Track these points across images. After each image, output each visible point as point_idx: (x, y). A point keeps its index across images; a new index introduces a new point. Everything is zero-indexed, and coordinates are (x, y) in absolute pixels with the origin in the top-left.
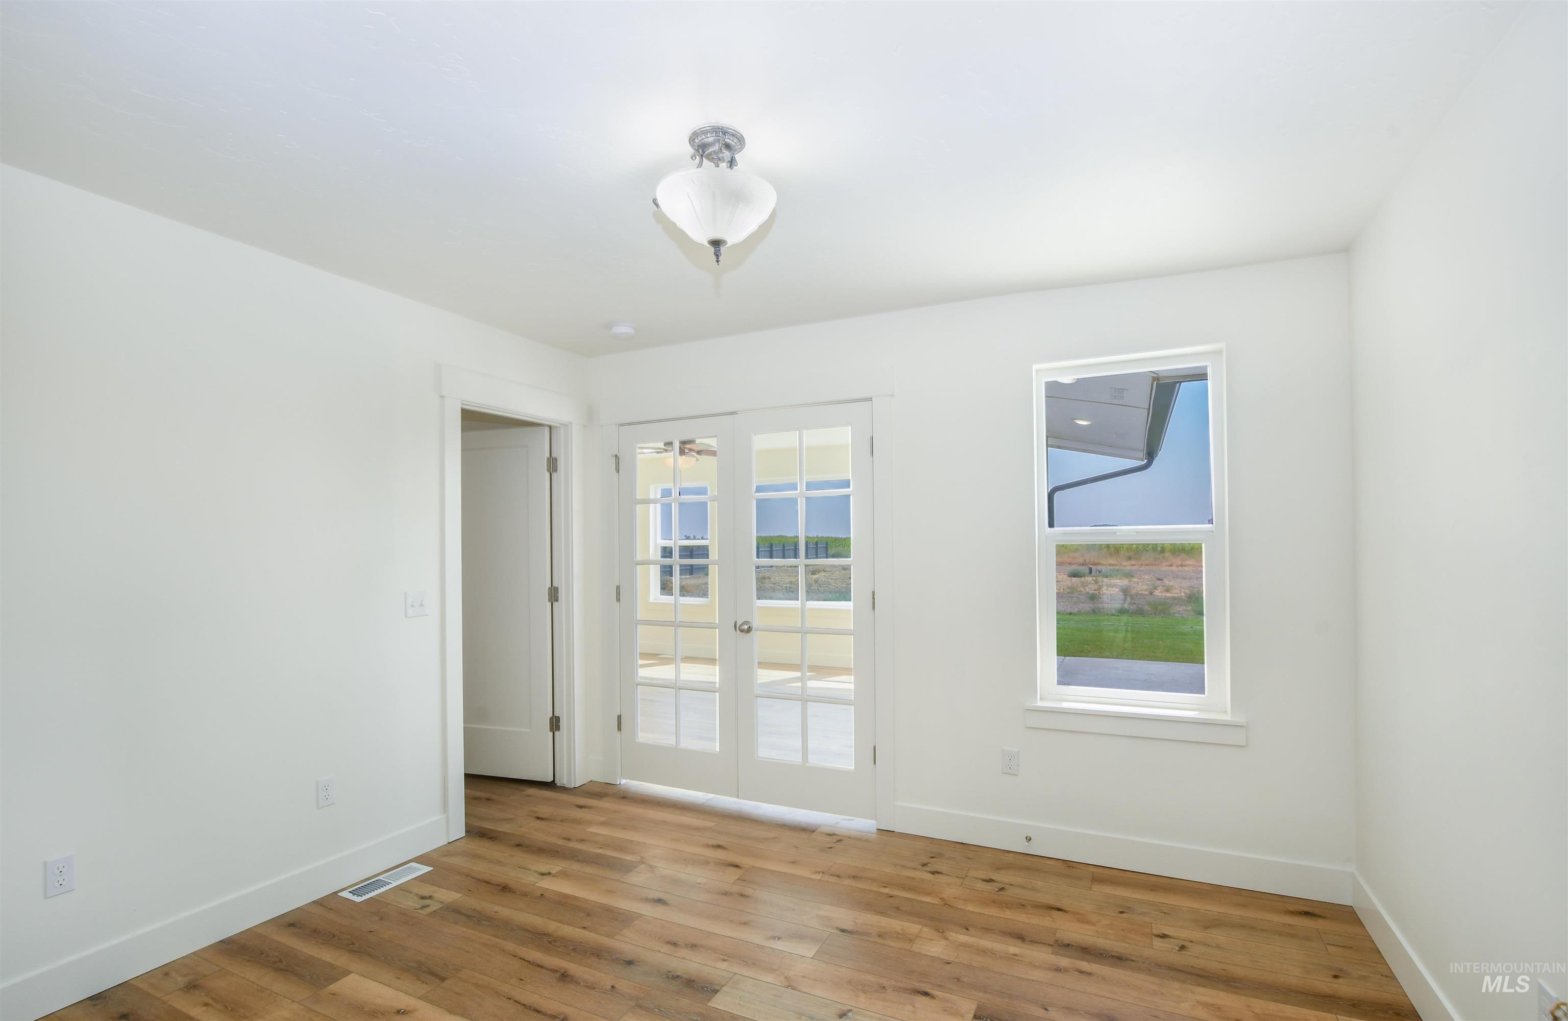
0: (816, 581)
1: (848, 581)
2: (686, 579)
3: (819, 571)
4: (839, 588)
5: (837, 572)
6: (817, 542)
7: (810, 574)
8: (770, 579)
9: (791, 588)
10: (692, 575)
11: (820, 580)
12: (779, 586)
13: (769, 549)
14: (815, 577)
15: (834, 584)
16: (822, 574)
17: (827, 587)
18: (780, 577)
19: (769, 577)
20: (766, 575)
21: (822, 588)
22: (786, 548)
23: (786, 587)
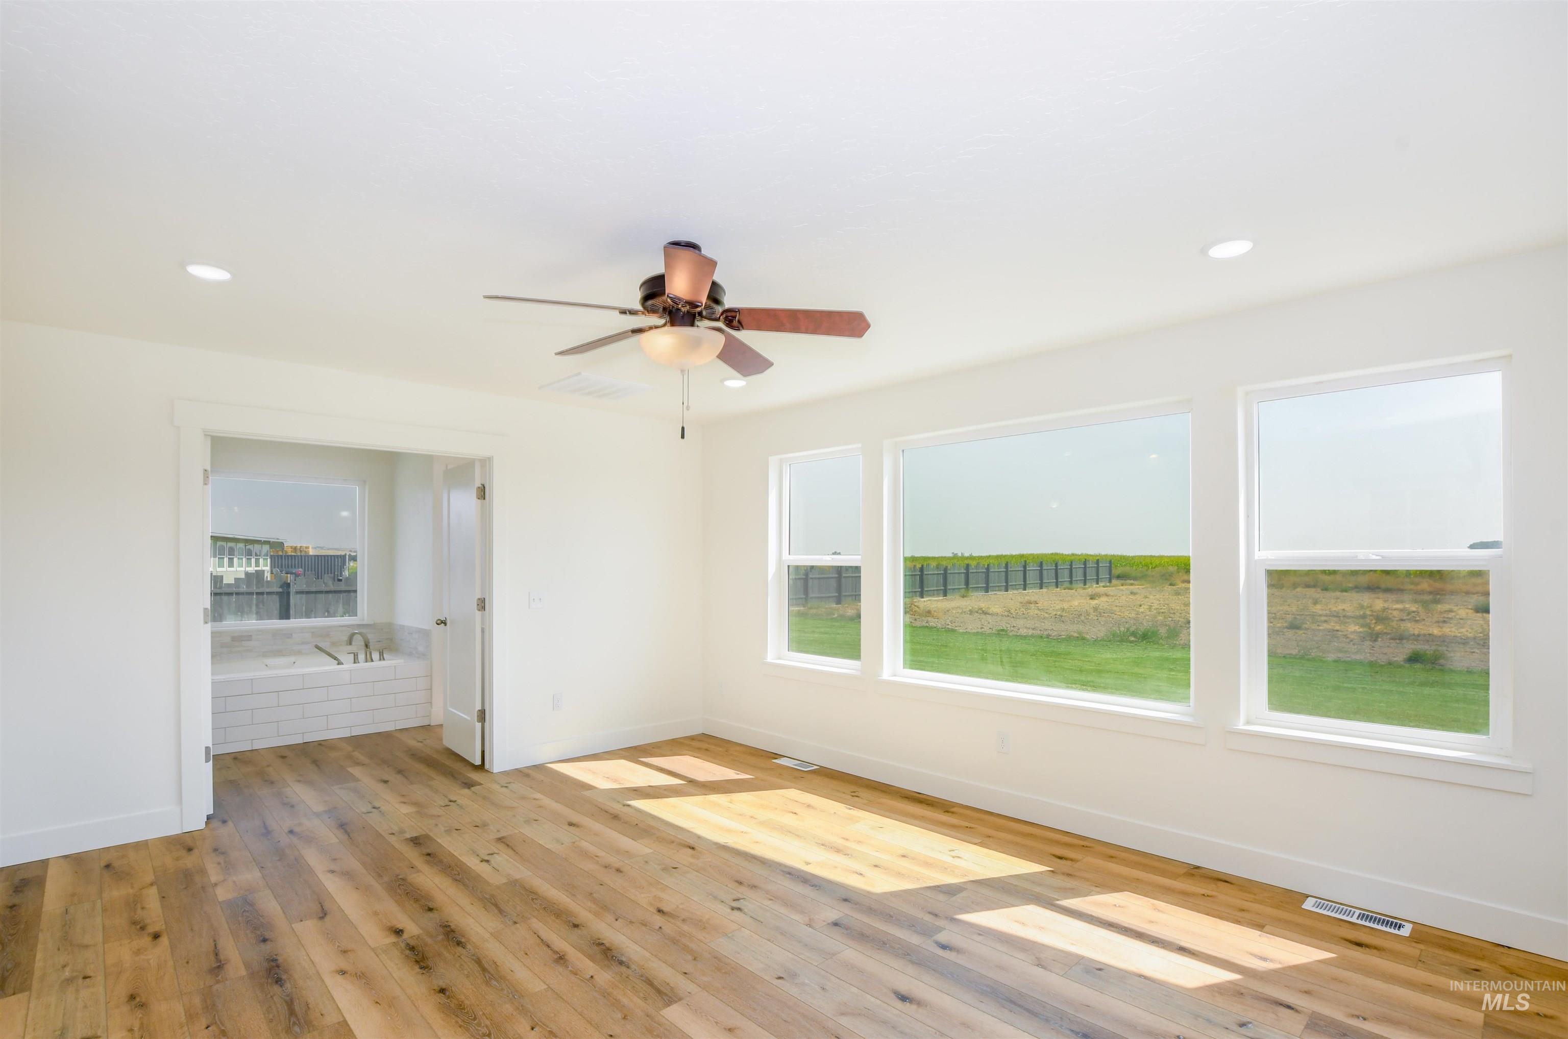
0: (1095, 609)
1: (1137, 609)
2: (938, 601)
3: (1100, 596)
4: (1126, 619)
5: (1124, 598)
6: (1098, 561)
7: (1088, 598)
8: (1037, 604)
9: (1062, 616)
10: (946, 596)
11: (1101, 607)
12: (1047, 613)
13: (1039, 568)
14: (1094, 602)
15: (1119, 613)
16: (1104, 599)
17: (1110, 617)
18: (1050, 602)
19: (1036, 602)
20: (1033, 599)
21: (1103, 619)
22: (1059, 567)
23: (1056, 615)
